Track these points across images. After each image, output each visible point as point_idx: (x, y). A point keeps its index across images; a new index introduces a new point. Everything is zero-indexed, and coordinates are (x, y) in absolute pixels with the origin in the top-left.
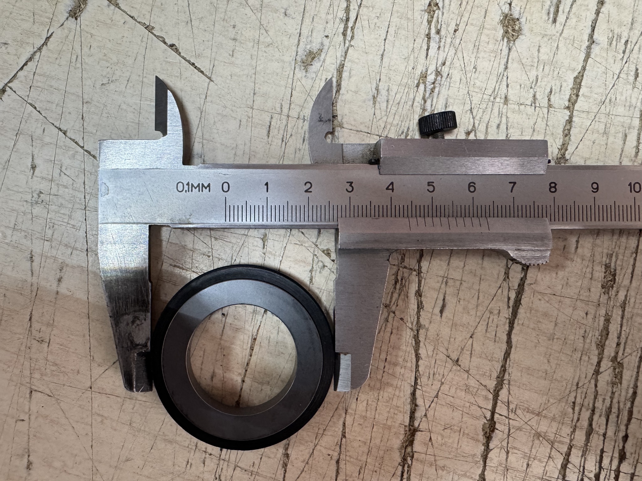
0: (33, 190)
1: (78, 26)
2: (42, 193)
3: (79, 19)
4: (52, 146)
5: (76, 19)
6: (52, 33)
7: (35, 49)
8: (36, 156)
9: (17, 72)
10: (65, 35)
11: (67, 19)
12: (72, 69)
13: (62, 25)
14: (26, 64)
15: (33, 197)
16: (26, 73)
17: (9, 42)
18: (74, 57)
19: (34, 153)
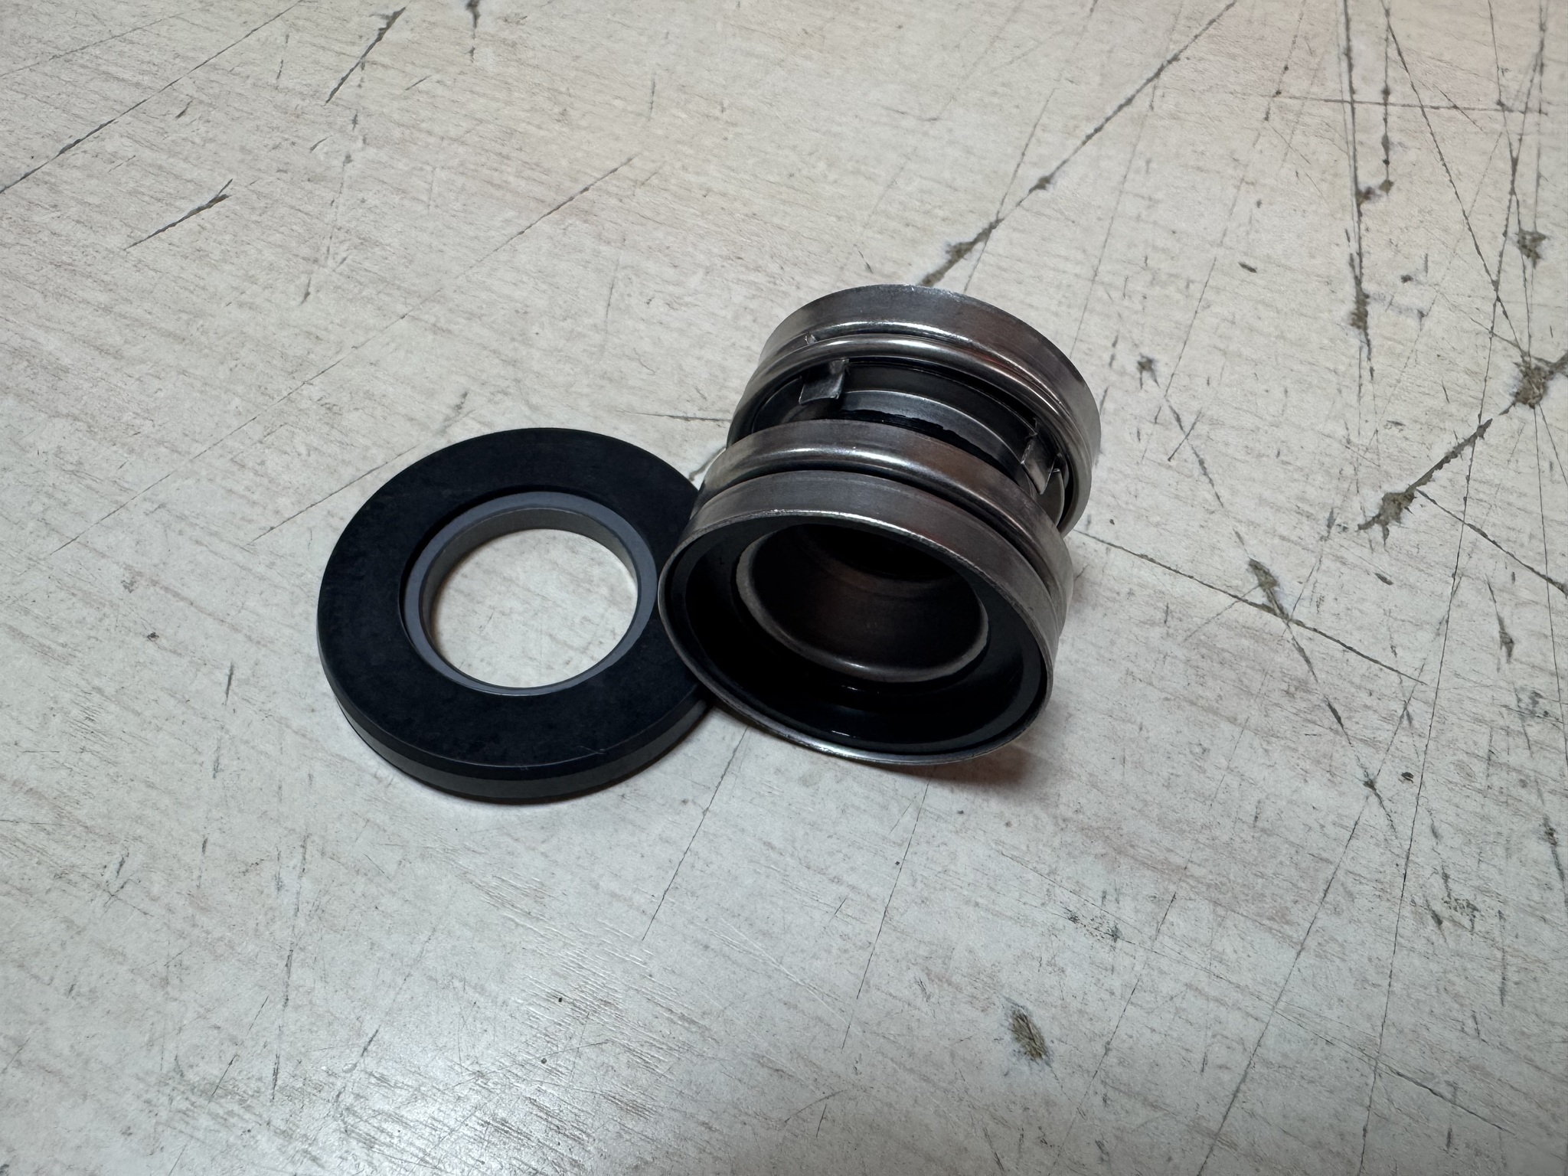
0: (1517, 687)
1: (1539, 419)
2: (1541, 697)
3: (1537, 408)
4: (1538, 607)
5: (1532, 407)
6: (1489, 422)
7: (1461, 441)
8: (1507, 622)
9: (1432, 471)
10: (1515, 427)
11: (1514, 404)
12: (1545, 481)
13: (1506, 411)
14: (1446, 460)
15: (1519, 700)
16: (1450, 475)
17: (1404, 422)
18: (1545, 465)
19: (1502, 615)
